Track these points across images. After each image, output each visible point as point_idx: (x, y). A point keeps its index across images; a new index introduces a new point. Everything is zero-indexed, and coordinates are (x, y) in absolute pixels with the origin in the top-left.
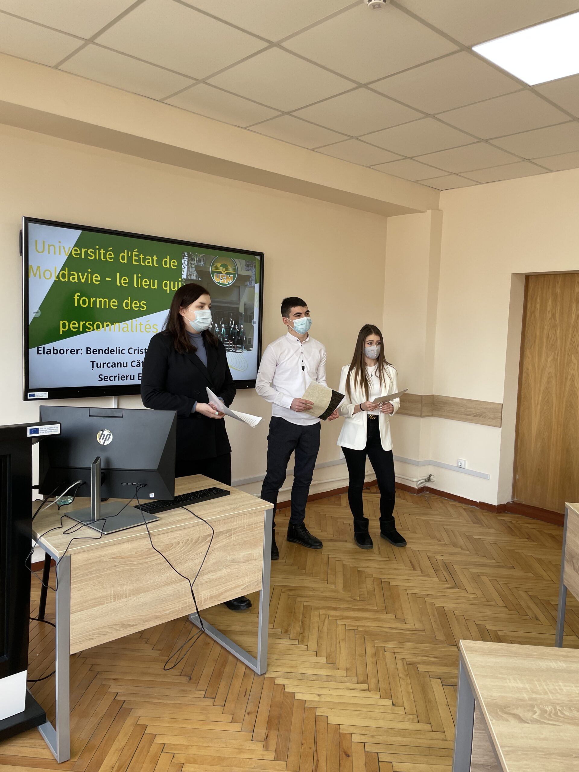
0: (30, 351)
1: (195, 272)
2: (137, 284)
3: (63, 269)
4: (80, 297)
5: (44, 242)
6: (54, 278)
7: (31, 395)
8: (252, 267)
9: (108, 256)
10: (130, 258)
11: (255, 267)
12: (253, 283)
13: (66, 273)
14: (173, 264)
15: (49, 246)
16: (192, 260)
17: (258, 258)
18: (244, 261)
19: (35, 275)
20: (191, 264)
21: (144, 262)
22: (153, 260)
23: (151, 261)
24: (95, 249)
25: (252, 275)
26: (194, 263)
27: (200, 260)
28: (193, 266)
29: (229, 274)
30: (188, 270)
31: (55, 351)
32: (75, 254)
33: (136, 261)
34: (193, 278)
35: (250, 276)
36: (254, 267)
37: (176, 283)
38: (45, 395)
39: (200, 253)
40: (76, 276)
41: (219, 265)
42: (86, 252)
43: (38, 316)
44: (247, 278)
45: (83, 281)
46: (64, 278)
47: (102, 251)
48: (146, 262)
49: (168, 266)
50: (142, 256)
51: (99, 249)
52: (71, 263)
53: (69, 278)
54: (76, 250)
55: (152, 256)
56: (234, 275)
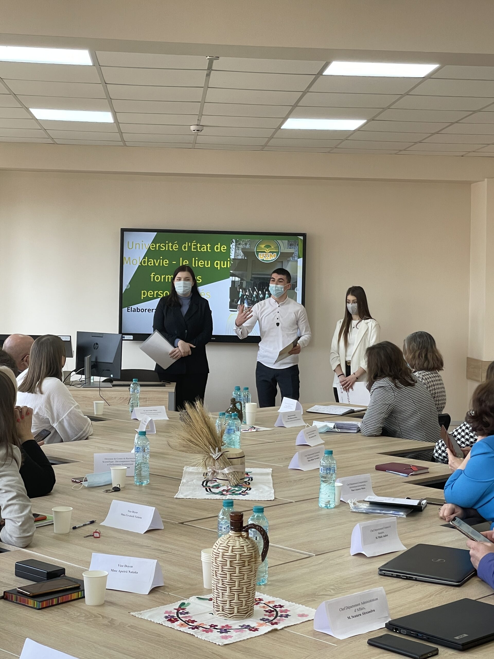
0: (123, 309)
1: (242, 254)
2: (195, 265)
3: (144, 258)
4: (155, 275)
5: (133, 242)
6: (138, 264)
8: (295, 245)
9: (174, 247)
10: (190, 248)
11: (298, 245)
12: (296, 258)
13: (146, 260)
14: (223, 248)
15: (136, 244)
16: (239, 244)
17: (302, 238)
18: (287, 241)
19: (127, 263)
20: (238, 247)
21: (200, 249)
22: (207, 247)
23: (206, 248)
24: (166, 244)
25: (295, 252)
26: (241, 246)
27: (246, 244)
28: (240, 249)
29: (273, 252)
30: (235, 252)
31: (138, 310)
32: (152, 248)
33: (194, 248)
34: (240, 257)
35: (294, 253)
36: (296, 246)
37: (225, 262)
38: (131, 337)
39: (247, 239)
40: (152, 262)
41: (263, 246)
42: (159, 246)
43: (127, 288)
44: (291, 254)
45: (157, 265)
46: (144, 263)
47: (170, 244)
48: (202, 249)
49: (219, 250)
50: (199, 245)
51: (168, 243)
52: (150, 254)
53: (148, 263)
54: (153, 245)
55: (206, 245)
56: (277, 253)
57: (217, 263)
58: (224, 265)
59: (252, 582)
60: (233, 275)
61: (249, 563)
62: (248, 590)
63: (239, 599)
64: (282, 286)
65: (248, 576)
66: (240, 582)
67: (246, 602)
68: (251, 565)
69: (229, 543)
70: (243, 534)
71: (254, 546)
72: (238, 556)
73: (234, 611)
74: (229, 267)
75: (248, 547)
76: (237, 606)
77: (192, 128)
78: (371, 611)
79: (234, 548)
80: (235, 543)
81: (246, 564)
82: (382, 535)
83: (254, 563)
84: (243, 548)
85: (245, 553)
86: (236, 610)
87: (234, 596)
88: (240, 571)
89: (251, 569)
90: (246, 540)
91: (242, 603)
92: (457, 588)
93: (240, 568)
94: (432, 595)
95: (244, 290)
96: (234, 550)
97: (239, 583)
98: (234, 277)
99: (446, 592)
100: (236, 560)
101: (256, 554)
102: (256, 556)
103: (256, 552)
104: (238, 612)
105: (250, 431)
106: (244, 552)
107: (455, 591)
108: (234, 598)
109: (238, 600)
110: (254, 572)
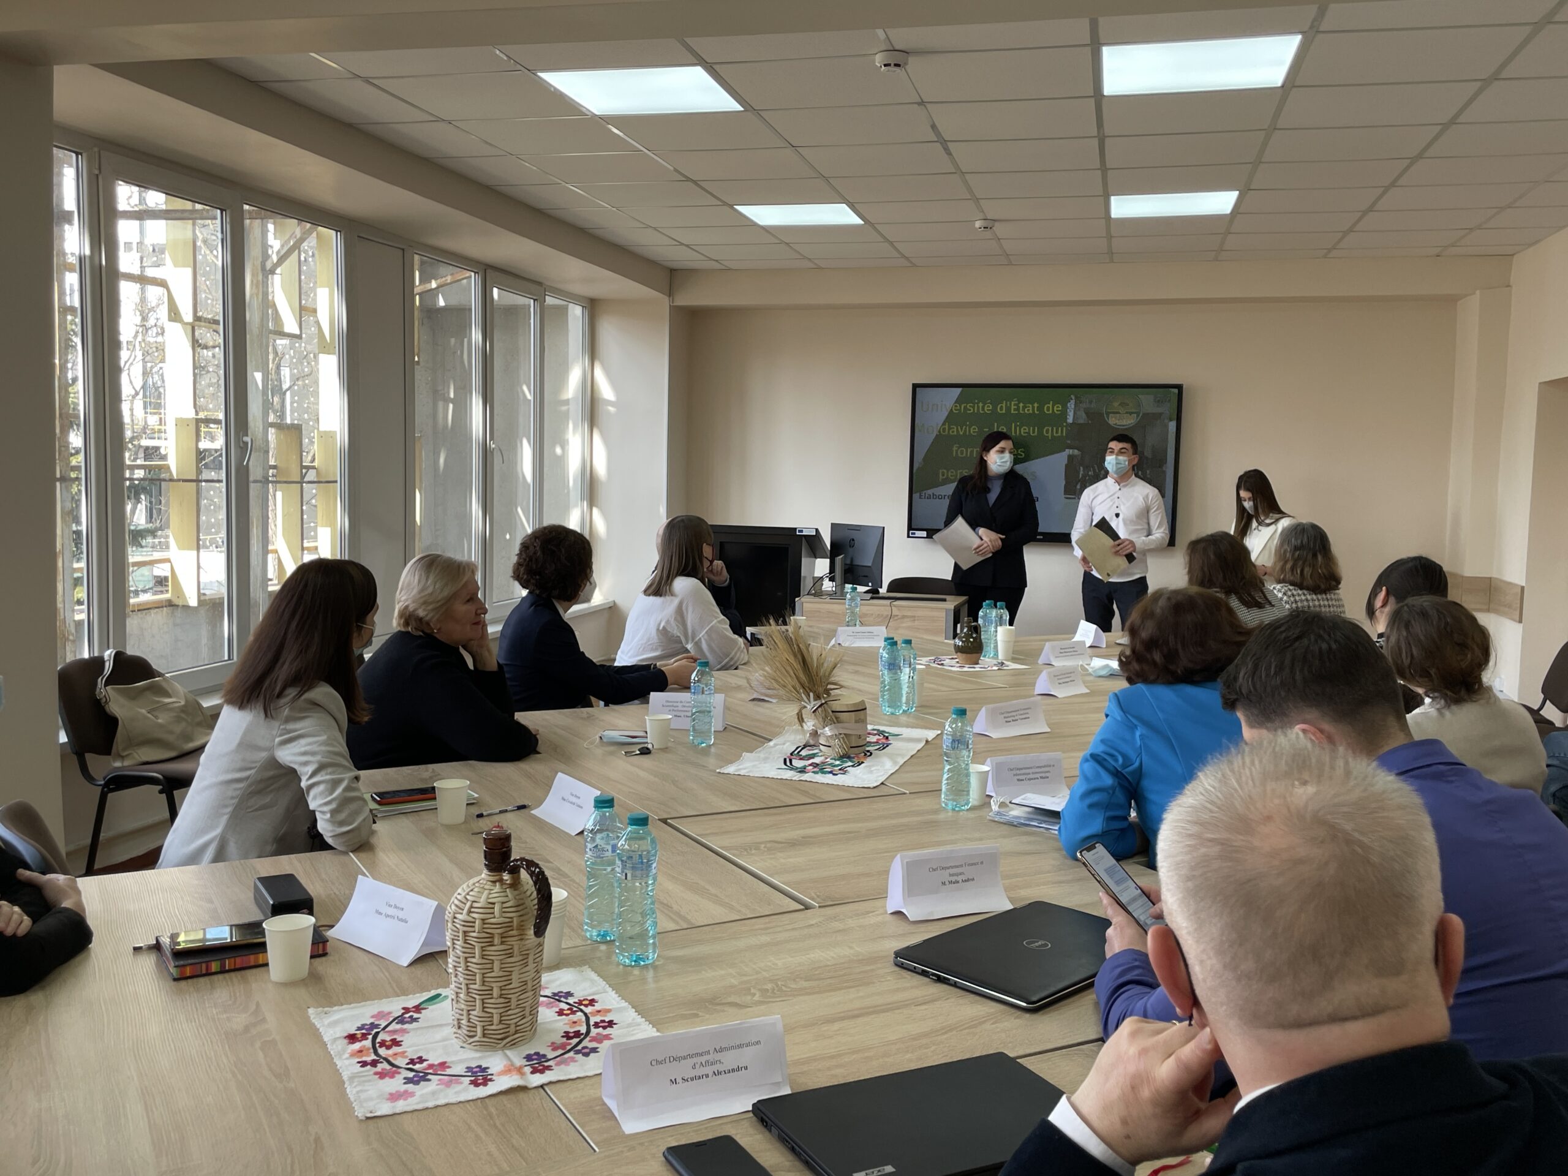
0: (914, 495)
1: (1084, 415)
2: (1016, 432)
3: (944, 424)
4: (959, 448)
5: (929, 402)
6: (935, 434)
7: (912, 534)
8: (1165, 402)
9: (986, 409)
10: (1008, 409)
11: (1168, 401)
12: (1166, 421)
13: (947, 427)
14: (1058, 408)
15: (933, 405)
16: (1081, 403)
17: (1176, 391)
18: (1152, 396)
19: (920, 432)
20: (1079, 406)
21: (1023, 410)
22: (1033, 408)
23: (1031, 409)
24: (974, 404)
25: (1166, 412)
26: (1083, 405)
27: (1091, 402)
28: (1082, 409)
29: (1131, 413)
30: (1075, 413)
31: (934, 496)
32: (956, 409)
33: (1015, 410)
34: (1081, 421)
35: (1163, 414)
37: (1060, 428)
38: (924, 534)
39: (1091, 394)
40: (955, 430)
41: (1116, 404)
42: (965, 408)
43: (920, 466)
44: (1157, 416)
45: (961, 433)
46: (944, 431)
47: (981, 405)
48: (1026, 410)
49: (1051, 412)
50: (1021, 405)
51: (978, 403)
52: (951, 419)
53: (949, 432)
54: (956, 406)
55: (1032, 404)
56: (1138, 414)
57: (1047, 431)
58: (1057, 432)
59: (515, 977)
60: (1070, 447)
61: (504, 940)
62: (503, 992)
63: (485, 1010)
64: (1125, 458)
65: (503, 966)
66: (485, 975)
67: (501, 1017)
68: (509, 943)
69: (471, 893)
70: (505, 878)
71: (522, 904)
72: (477, 922)
73: (476, 1032)
74: (1064, 434)
75: (505, 905)
76: (482, 1024)
77: (978, 224)
78: (739, 1069)
79: (475, 905)
80: (480, 895)
81: (497, 941)
82: (959, 878)
83: (516, 938)
84: (493, 906)
85: (494, 917)
86: (479, 1030)
87: (475, 1001)
88: (484, 953)
89: (511, 951)
90: (508, 890)
91: (492, 1017)
92: (1027, 1015)
93: (482, 947)
94: (951, 1030)
95: (1087, 468)
96: (473, 910)
97: (484, 977)
98: (1071, 451)
99: (992, 1024)
100: (474, 932)
101: (522, 921)
102: (522, 926)
103: (522, 918)
104: (484, 1035)
105: (989, 669)
106: (492, 916)
107: (1017, 1020)
108: (475, 1006)
109: (483, 1011)
110: (521, 958)
